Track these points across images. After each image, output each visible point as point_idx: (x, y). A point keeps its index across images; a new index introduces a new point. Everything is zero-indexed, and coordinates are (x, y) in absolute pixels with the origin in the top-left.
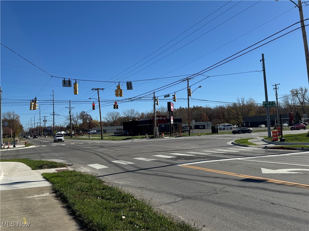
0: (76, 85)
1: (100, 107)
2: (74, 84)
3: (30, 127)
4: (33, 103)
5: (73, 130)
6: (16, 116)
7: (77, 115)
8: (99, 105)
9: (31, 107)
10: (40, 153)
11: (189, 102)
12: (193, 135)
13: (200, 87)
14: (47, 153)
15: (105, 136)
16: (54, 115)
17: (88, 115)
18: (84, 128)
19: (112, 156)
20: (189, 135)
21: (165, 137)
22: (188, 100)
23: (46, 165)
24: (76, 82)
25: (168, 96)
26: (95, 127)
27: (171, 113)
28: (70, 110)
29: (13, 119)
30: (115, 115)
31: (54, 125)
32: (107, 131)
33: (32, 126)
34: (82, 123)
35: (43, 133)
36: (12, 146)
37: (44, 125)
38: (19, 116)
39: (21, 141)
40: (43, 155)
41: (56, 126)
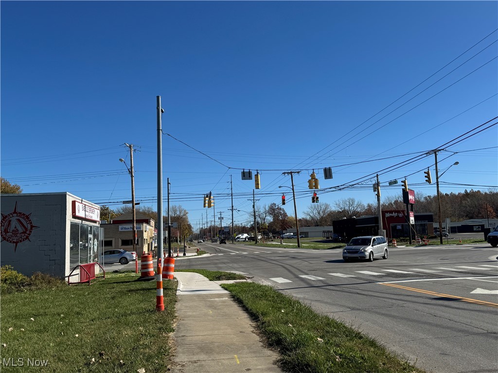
0: (258, 177)
1: (294, 199)
2: (255, 175)
3: (201, 227)
4: (207, 199)
5: (259, 232)
6: (183, 212)
7: (265, 209)
8: (294, 196)
9: (205, 204)
10: (216, 264)
11: (439, 188)
12: (448, 243)
13: (457, 163)
14: (224, 263)
15: (304, 242)
16: (232, 210)
17: (280, 209)
18: (275, 229)
19: (302, 270)
20: (441, 243)
21: (399, 247)
22: (438, 185)
23: (224, 275)
24: (258, 173)
25: (395, 182)
26: (291, 227)
27: (409, 206)
28: (254, 203)
29: (179, 217)
30: (322, 209)
31: (233, 225)
32: (310, 234)
33: (204, 226)
34: (272, 221)
35: (218, 235)
36: (181, 254)
37: (219, 225)
38: (187, 211)
39: (191, 248)
40: (220, 265)
41: (236, 226)
